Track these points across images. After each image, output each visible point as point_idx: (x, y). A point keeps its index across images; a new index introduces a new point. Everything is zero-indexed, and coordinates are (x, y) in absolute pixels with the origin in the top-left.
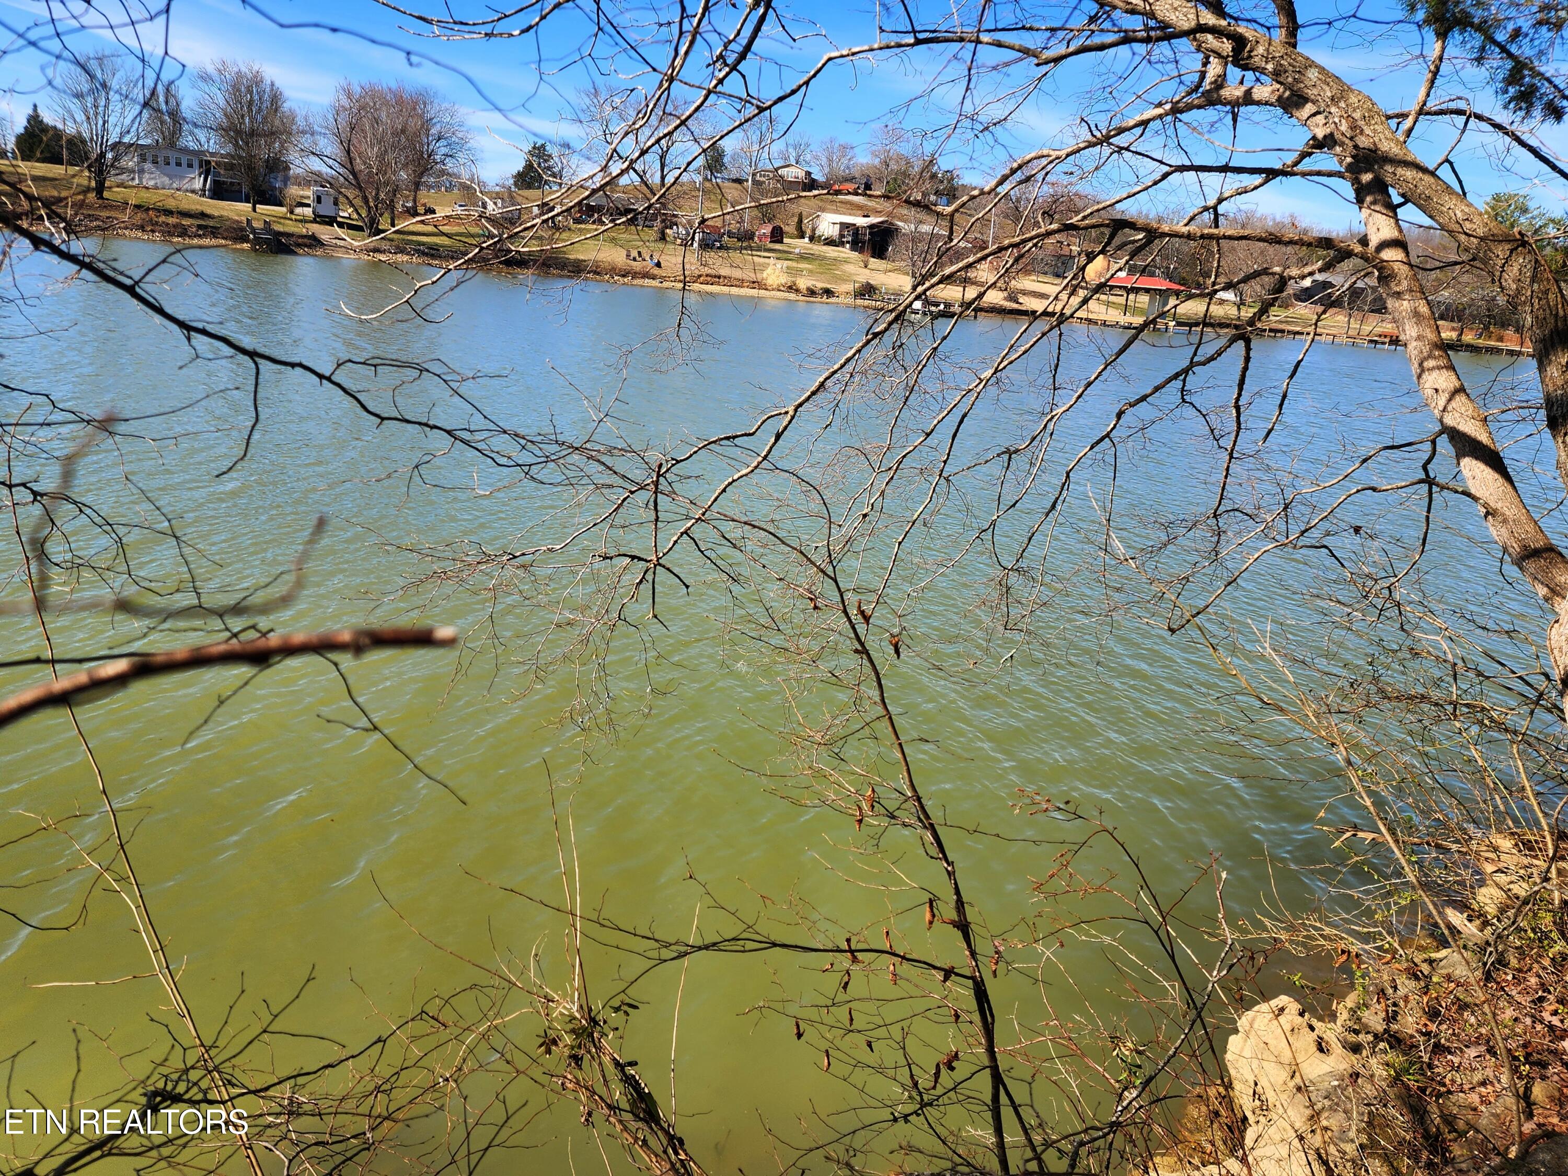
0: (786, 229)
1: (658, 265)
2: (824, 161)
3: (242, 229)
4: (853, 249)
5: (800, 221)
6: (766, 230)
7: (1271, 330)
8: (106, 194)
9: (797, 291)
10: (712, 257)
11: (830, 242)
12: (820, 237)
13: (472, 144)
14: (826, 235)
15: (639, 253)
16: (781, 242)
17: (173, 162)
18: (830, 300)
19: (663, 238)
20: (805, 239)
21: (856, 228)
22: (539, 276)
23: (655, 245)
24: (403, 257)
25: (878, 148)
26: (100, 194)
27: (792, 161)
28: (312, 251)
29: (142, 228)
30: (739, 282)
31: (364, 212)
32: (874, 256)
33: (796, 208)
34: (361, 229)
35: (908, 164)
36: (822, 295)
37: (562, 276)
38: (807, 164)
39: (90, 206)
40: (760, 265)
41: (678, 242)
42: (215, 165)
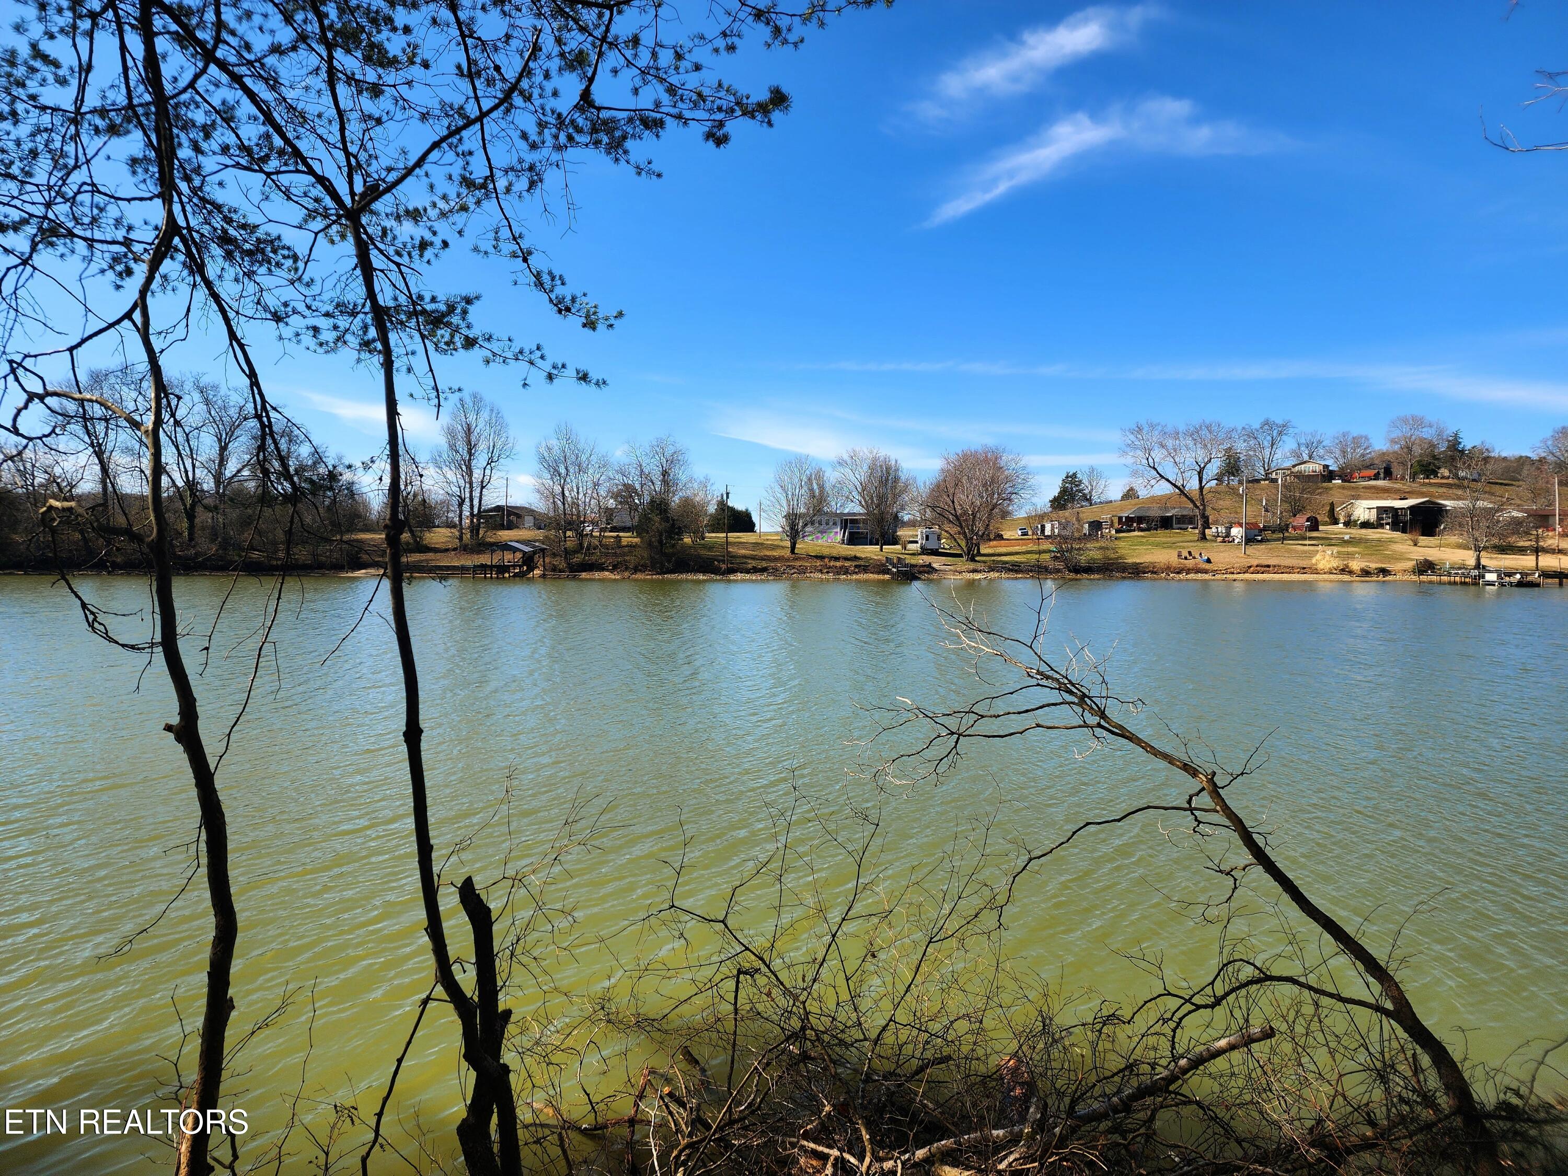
0: (1319, 518)
1: (1209, 561)
2: (1338, 453)
3: (883, 565)
4: (1394, 529)
5: (1332, 510)
6: (1301, 520)
8: (796, 551)
9: (1351, 572)
10: (1252, 549)
11: (1366, 525)
12: (1355, 521)
13: (1032, 482)
14: (1362, 519)
15: (1190, 553)
16: (1317, 530)
17: (824, 522)
18: (1387, 578)
19: (1203, 537)
20: (1341, 525)
21: (1394, 511)
22: (1104, 579)
23: (1201, 544)
24: (995, 575)
25: (1396, 434)
26: (793, 551)
27: (1306, 458)
28: (931, 577)
29: (821, 571)
30: (1290, 570)
31: (963, 544)
32: (1423, 535)
33: (1326, 499)
34: (960, 556)
35: (1432, 446)
36: (1377, 574)
37: (1124, 578)
38: (1321, 457)
39: (788, 560)
40: (1305, 552)
41: (1220, 539)
42: (853, 521)
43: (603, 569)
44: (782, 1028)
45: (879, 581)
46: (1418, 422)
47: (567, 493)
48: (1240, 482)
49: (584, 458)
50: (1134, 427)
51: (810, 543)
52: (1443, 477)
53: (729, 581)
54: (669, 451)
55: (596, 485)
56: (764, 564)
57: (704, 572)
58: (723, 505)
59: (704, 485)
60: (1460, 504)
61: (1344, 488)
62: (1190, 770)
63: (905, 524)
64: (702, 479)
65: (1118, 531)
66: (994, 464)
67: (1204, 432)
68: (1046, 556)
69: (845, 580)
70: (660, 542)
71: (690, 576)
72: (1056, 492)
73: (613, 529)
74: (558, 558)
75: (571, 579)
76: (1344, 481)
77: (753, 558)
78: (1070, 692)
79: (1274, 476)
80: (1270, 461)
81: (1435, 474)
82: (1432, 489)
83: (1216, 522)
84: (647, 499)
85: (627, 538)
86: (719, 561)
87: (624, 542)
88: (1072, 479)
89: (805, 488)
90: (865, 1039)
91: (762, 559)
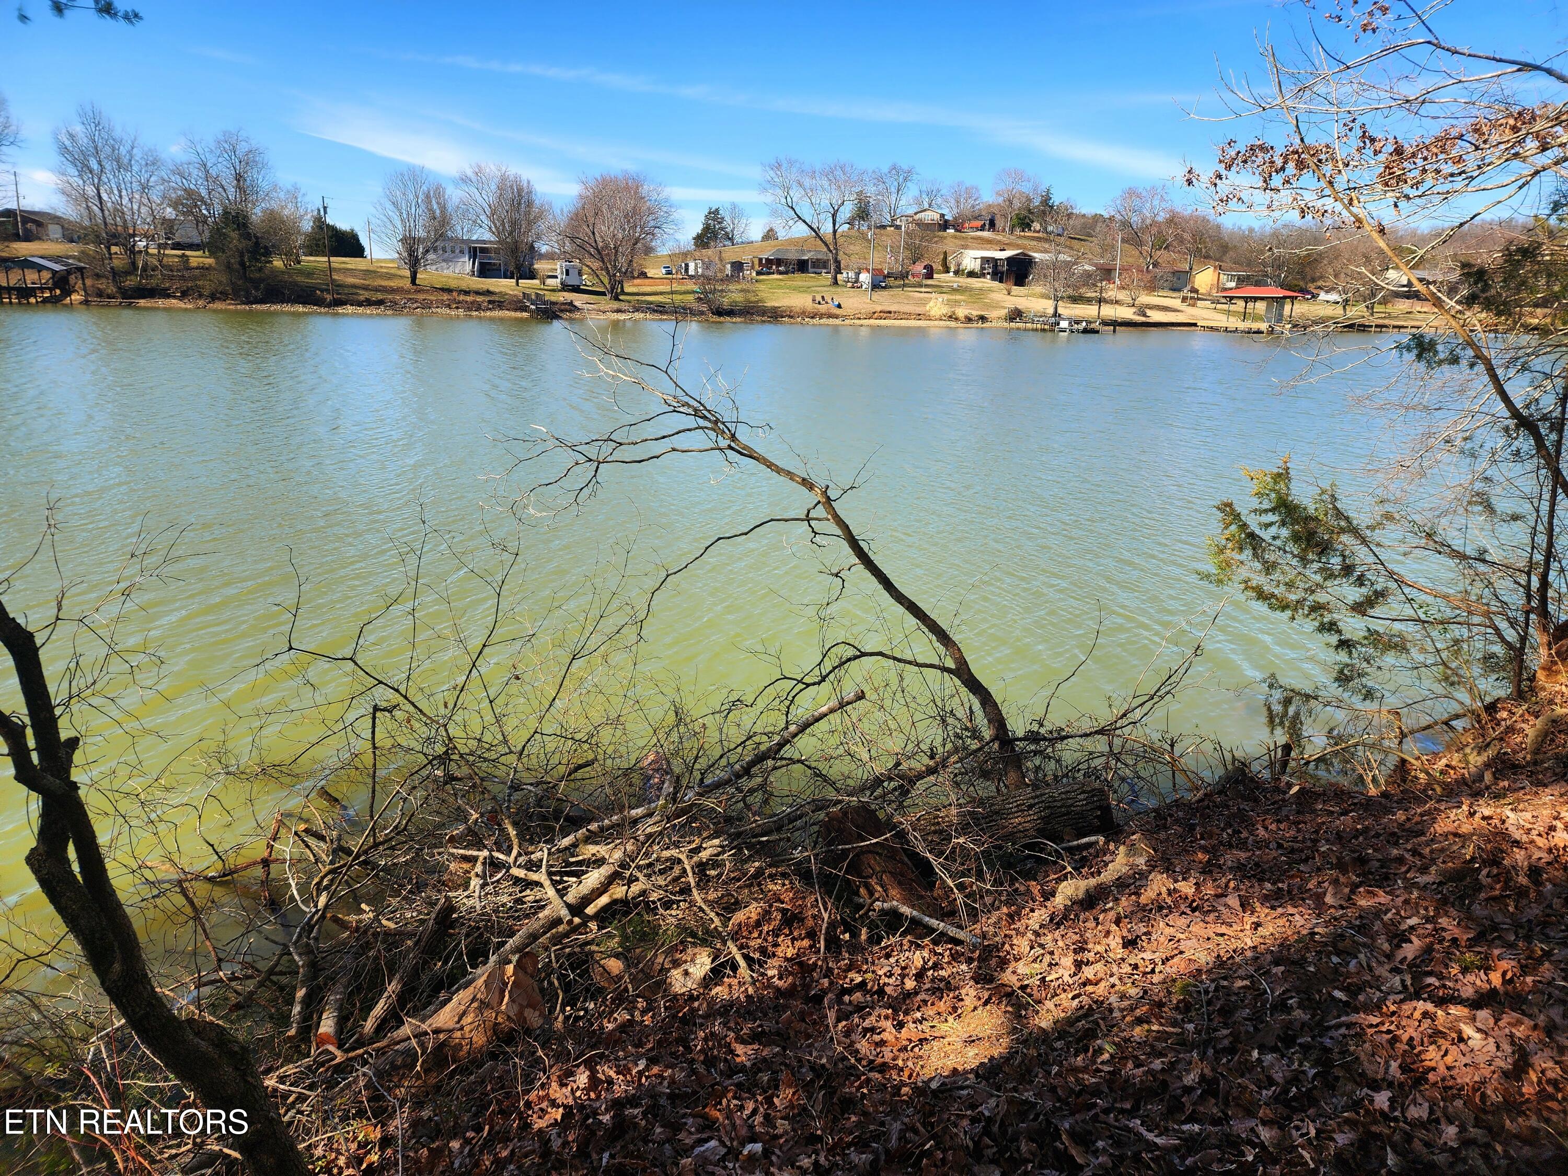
0: (935, 267)
1: (839, 306)
2: (953, 203)
3: (521, 301)
4: (993, 279)
5: (945, 258)
6: (919, 268)
7: (1377, 326)
8: (417, 282)
9: (956, 319)
10: (880, 295)
11: (971, 274)
12: (963, 270)
13: (675, 216)
14: (969, 269)
15: (823, 298)
16: (932, 278)
17: (448, 250)
18: (985, 325)
19: (835, 282)
20: (951, 274)
21: (995, 261)
22: (745, 323)
23: (833, 289)
24: (639, 315)
25: (1001, 187)
26: (413, 281)
27: (926, 206)
28: (572, 315)
29: (449, 306)
30: (907, 316)
31: (606, 281)
32: (1016, 285)
33: (941, 248)
34: (603, 294)
35: (1029, 200)
36: (977, 321)
37: (764, 322)
38: (939, 207)
39: (408, 292)
40: (921, 299)
41: (850, 285)
42: (483, 250)
43: (168, 296)
44: (425, 754)
45: (516, 319)
46: (1019, 176)
47: (105, 196)
48: (869, 228)
49: (123, 151)
50: (773, 162)
51: (431, 274)
52: (1035, 231)
53: (337, 314)
54: (242, 148)
55: (145, 188)
56: (380, 296)
57: (304, 303)
58: (320, 223)
59: (293, 196)
60: (1046, 256)
61: (956, 237)
62: (807, 484)
63: (542, 257)
64: (289, 187)
65: (758, 273)
66: (636, 193)
67: (838, 173)
68: (691, 297)
69: (477, 317)
70: (242, 264)
71: (287, 308)
72: (698, 228)
73: (177, 246)
74: (104, 280)
75: (125, 307)
76: (957, 230)
77: (366, 288)
78: (705, 417)
79: (898, 223)
80: (896, 207)
81: (1029, 226)
82: (1026, 242)
83: (847, 267)
84: (218, 210)
85: (197, 258)
86: (322, 291)
87: (194, 262)
88: (714, 215)
89: (423, 207)
90: (511, 752)
91: (376, 289)
